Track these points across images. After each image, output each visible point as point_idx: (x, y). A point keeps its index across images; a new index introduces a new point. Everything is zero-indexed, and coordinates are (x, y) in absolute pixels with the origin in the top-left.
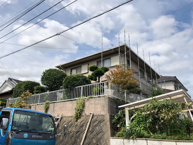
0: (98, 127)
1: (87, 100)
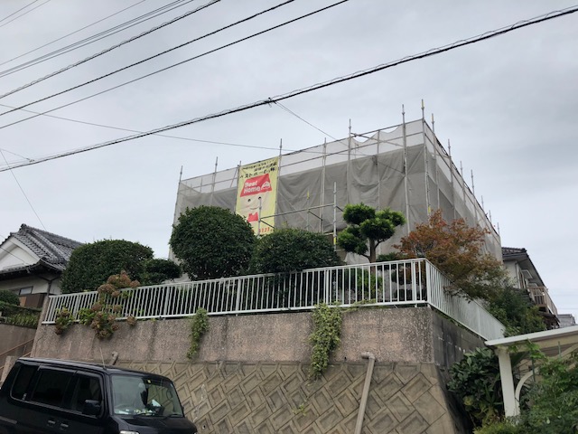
1: (351, 313)
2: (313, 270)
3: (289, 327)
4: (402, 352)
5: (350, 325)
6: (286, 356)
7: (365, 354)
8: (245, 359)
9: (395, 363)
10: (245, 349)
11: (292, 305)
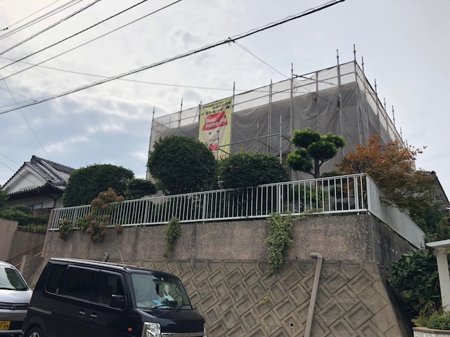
1: (301, 220)
2: (267, 185)
3: (247, 232)
4: (346, 252)
5: (300, 230)
6: (246, 256)
7: (313, 254)
8: (211, 258)
9: (340, 262)
10: (211, 250)
11: (249, 214)
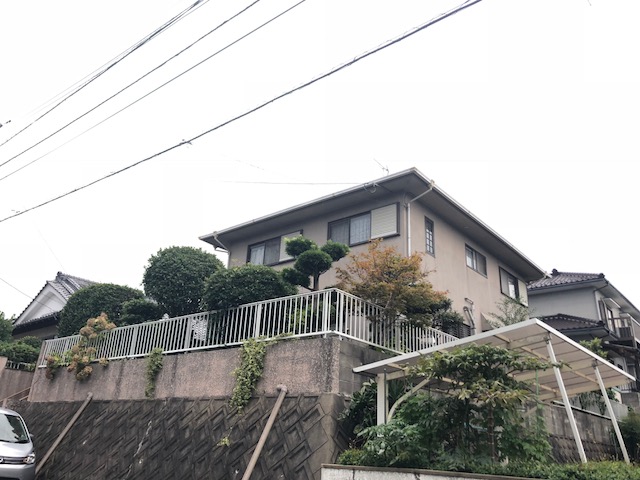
0: (298, 433)
1: (272, 346)
4: (309, 383)
5: (271, 359)
8: (187, 395)
9: (302, 395)
10: (188, 386)
11: (228, 341)
